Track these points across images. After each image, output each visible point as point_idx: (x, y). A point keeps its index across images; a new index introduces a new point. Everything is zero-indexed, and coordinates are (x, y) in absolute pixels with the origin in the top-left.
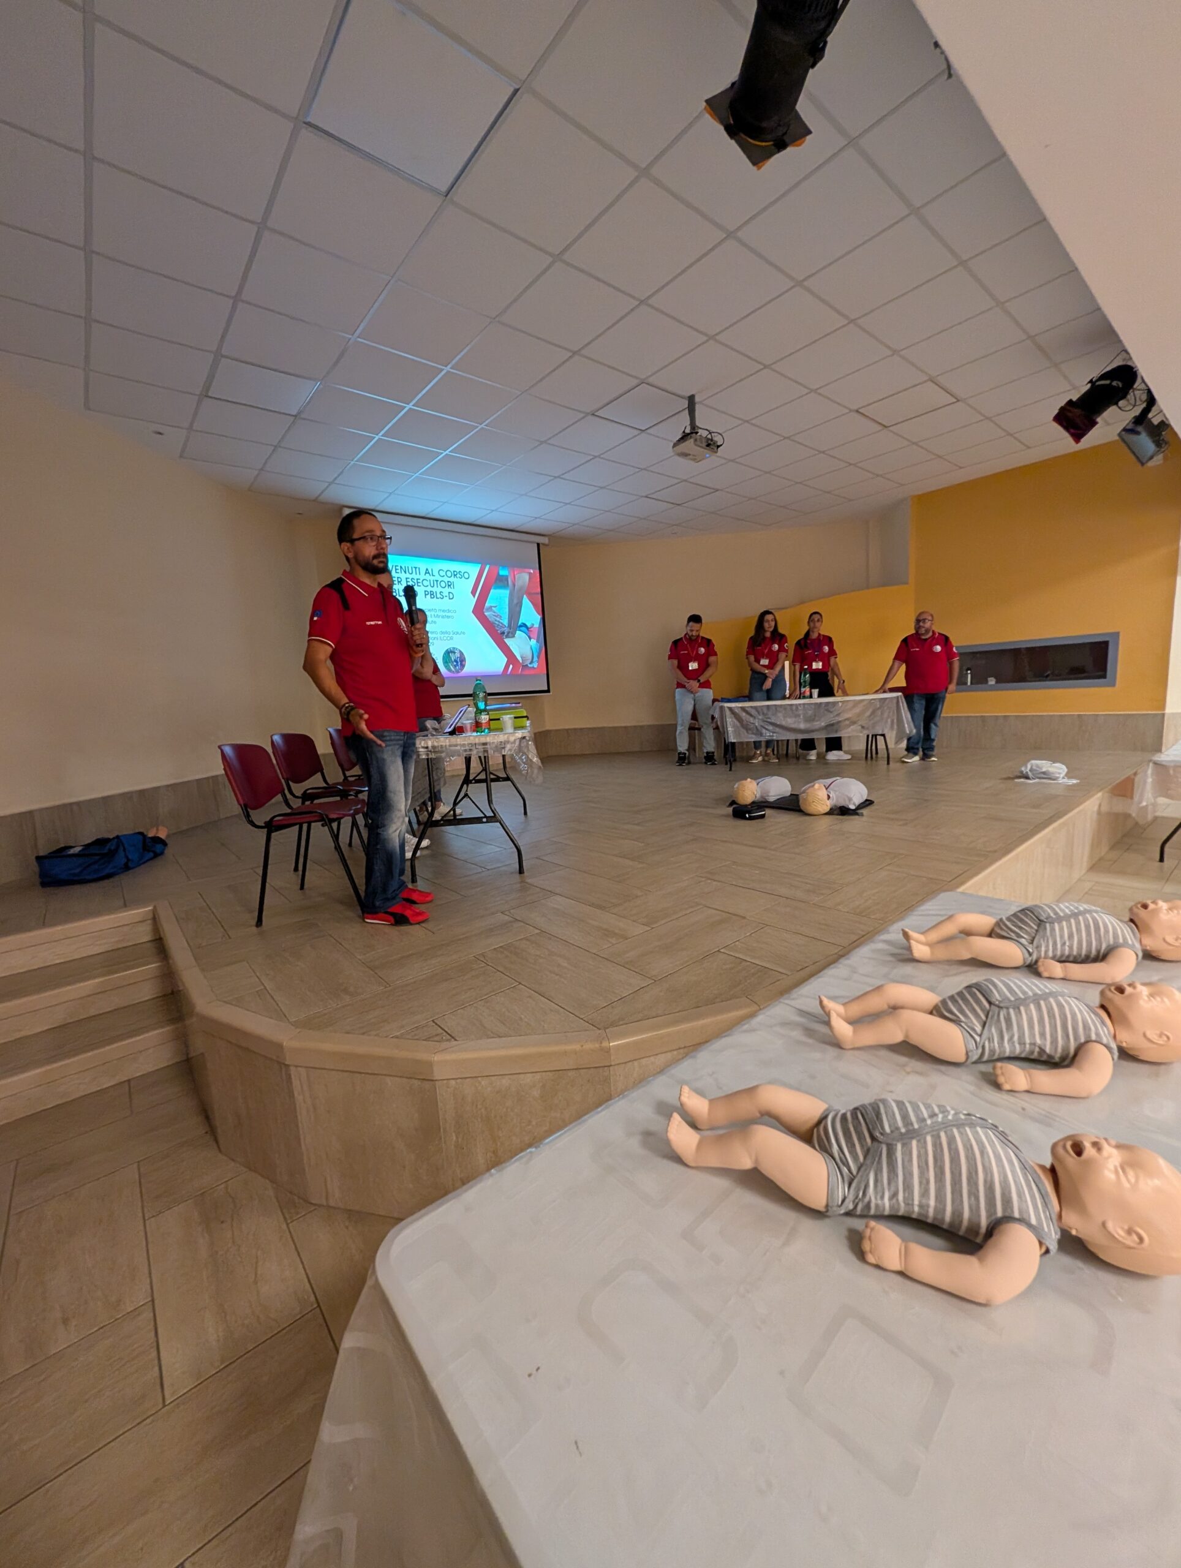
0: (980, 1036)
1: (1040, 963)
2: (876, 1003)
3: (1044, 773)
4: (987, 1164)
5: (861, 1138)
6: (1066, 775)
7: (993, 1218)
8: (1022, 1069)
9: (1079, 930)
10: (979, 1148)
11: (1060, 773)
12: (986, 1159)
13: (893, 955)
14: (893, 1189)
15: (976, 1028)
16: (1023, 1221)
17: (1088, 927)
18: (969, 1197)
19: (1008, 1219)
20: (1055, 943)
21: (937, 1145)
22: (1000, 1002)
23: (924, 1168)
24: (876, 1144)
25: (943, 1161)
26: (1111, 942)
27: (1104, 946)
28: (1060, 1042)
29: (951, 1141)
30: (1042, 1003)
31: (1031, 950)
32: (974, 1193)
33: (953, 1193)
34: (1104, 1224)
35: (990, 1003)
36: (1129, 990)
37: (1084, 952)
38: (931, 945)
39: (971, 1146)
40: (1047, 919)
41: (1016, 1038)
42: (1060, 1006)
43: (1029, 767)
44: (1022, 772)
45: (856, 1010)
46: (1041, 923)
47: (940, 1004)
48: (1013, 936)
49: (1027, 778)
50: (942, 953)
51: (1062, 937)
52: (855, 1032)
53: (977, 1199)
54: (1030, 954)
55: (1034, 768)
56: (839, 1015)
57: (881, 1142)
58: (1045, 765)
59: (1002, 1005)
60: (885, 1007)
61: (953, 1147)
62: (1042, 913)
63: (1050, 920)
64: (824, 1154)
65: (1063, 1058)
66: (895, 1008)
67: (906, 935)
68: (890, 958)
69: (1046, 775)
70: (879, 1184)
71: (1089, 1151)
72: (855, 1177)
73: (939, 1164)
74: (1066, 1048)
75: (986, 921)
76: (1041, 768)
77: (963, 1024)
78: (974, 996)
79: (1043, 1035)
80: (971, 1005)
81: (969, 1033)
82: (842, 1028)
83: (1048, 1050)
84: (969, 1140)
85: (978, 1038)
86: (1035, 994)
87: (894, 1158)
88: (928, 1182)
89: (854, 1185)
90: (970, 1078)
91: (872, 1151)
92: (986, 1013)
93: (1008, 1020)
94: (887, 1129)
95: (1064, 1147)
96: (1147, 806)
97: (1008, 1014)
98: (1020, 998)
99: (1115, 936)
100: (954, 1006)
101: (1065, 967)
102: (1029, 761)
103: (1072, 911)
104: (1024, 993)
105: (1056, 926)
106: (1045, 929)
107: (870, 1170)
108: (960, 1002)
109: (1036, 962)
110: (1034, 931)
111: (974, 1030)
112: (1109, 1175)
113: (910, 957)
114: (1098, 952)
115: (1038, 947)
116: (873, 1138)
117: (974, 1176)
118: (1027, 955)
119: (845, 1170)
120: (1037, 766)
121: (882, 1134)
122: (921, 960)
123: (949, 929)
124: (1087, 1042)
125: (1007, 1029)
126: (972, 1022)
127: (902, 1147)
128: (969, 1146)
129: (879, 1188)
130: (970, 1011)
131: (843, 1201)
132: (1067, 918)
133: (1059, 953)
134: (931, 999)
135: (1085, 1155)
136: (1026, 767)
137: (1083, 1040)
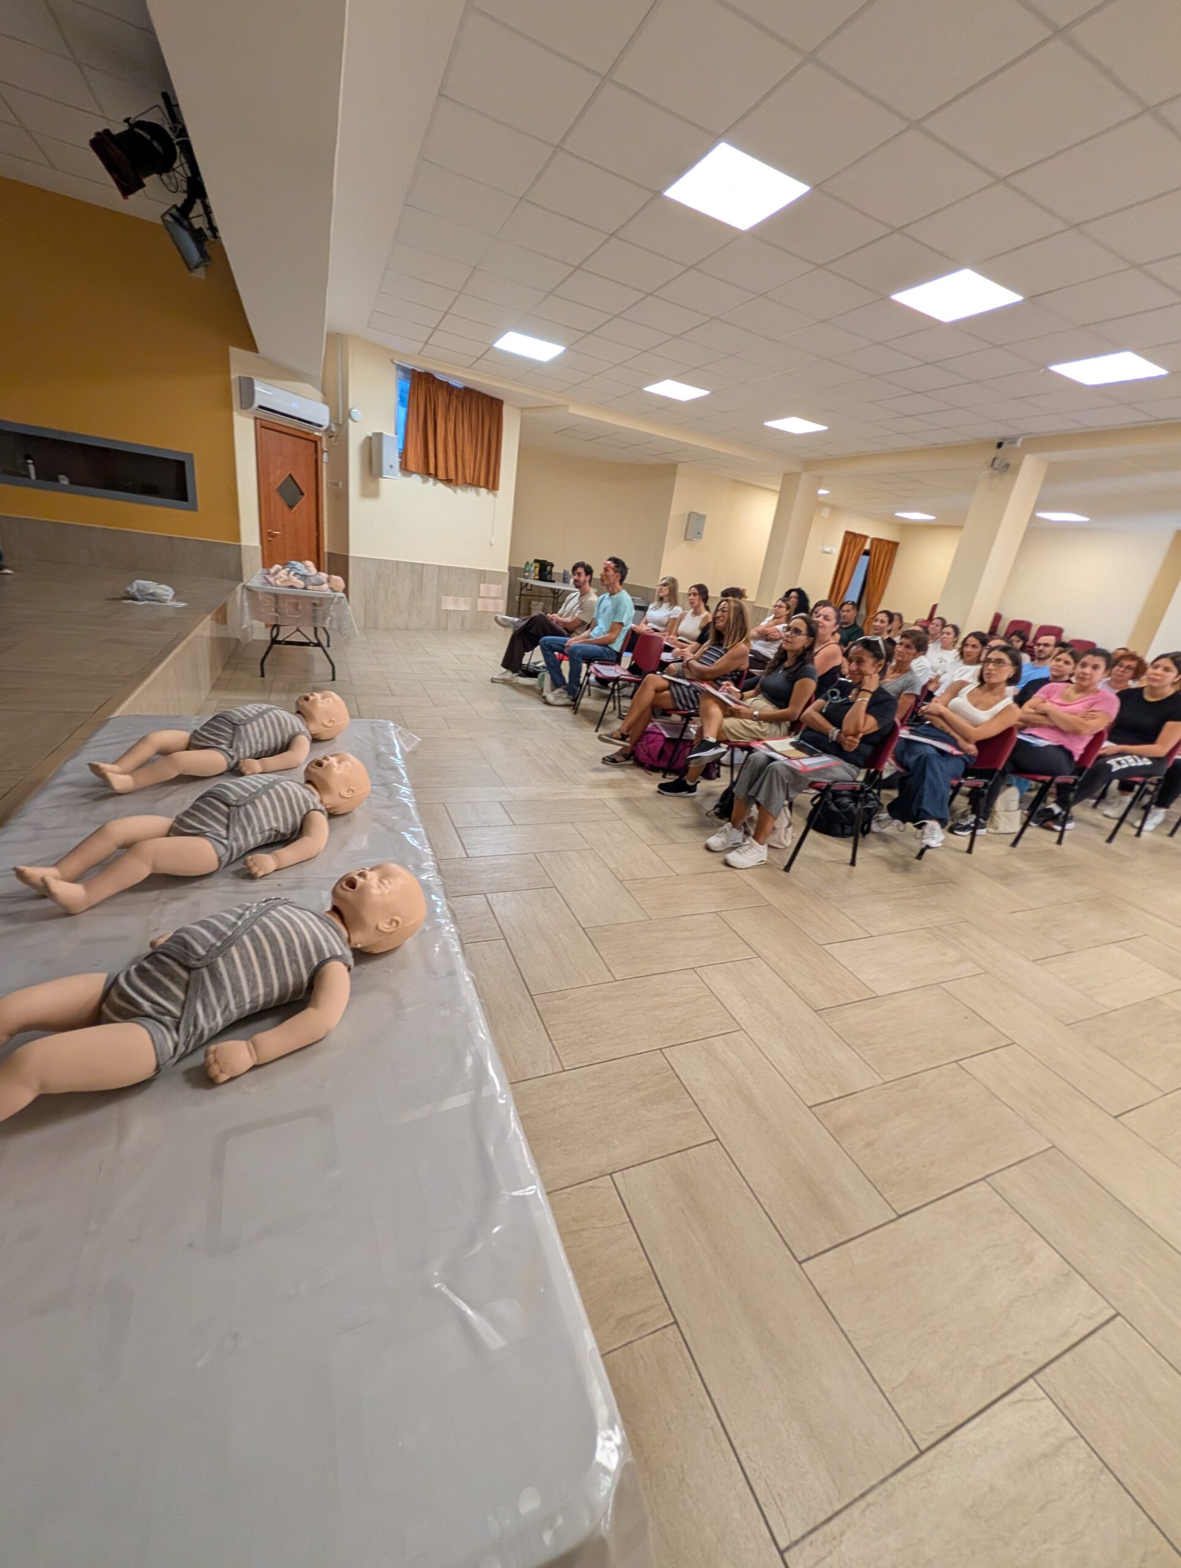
0: (227, 839)
1: (241, 764)
2: (100, 848)
3: (152, 594)
4: (298, 930)
5: (172, 977)
6: (174, 597)
7: (312, 968)
8: (269, 853)
9: (266, 728)
10: (288, 921)
11: (167, 596)
12: (297, 927)
13: (85, 796)
14: (223, 1003)
15: (221, 833)
16: (335, 957)
17: (272, 723)
18: (291, 965)
19: (323, 962)
20: (250, 743)
21: (254, 939)
22: (236, 801)
23: (248, 966)
24: (194, 973)
25: (263, 950)
26: (291, 732)
27: (287, 737)
28: (290, 820)
29: (265, 928)
30: (271, 791)
31: (231, 753)
32: (294, 961)
33: (277, 971)
34: (377, 928)
35: (228, 805)
36: (325, 762)
37: (273, 745)
38: (131, 772)
39: (281, 923)
40: (239, 721)
41: (257, 830)
42: (285, 790)
43: (135, 587)
44: (128, 592)
45: (75, 865)
46: (235, 726)
47: (176, 825)
48: (213, 744)
49: (135, 599)
50: (147, 778)
51: (254, 735)
52: (87, 888)
53: (297, 962)
54: (232, 757)
55: (141, 588)
56: (56, 878)
57: (199, 968)
58: (152, 586)
59: (239, 804)
60: (115, 848)
61: (268, 933)
62: (234, 717)
63: (242, 722)
64: (134, 1019)
65: (293, 833)
66: (128, 847)
67: (95, 769)
68: (83, 800)
69: (153, 597)
70: (209, 1009)
71: (360, 881)
72: (180, 1018)
73: (260, 953)
74: (294, 823)
75: (181, 736)
76: (148, 589)
77: (208, 834)
78: (210, 804)
79: (276, 819)
80: (210, 813)
81: (217, 840)
82: (68, 891)
83: (282, 831)
84: (278, 920)
85: (225, 842)
86: (264, 786)
87: (218, 975)
88: (254, 976)
89: (182, 1026)
90: (227, 881)
91: (191, 983)
92: (226, 815)
93: (248, 816)
94: (202, 951)
95: (342, 887)
96: (247, 628)
97: (247, 810)
98: (253, 793)
99: (293, 728)
100: (193, 820)
101: (263, 761)
102: (134, 580)
103: (257, 711)
104: (254, 787)
105: (249, 726)
106: (240, 731)
107: (196, 1000)
108: (198, 814)
109: (237, 764)
110: (231, 735)
111: (220, 835)
112: (375, 891)
113: (109, 791)
114: (283, 742)
115: (237, 750)
116: (188, 969)
117: (291, 945)
118: (230, 760)
119: (167, 1019)
120: (144, 586)
121: (198, 960)
122: (121, 792)
123: (145, 752)
124: (308, 812)
125: (249, 824)
126: (216, 830)
127: (224, 960)
128: (280, 924)
129: (210, 1012)
130: (210, 819)
131: (175, 1049)
132: (255, 718)
133: (254, 751)
134: (164, 822)
135: (358, 885)
136: (132, 588)
137: (305, 812)
